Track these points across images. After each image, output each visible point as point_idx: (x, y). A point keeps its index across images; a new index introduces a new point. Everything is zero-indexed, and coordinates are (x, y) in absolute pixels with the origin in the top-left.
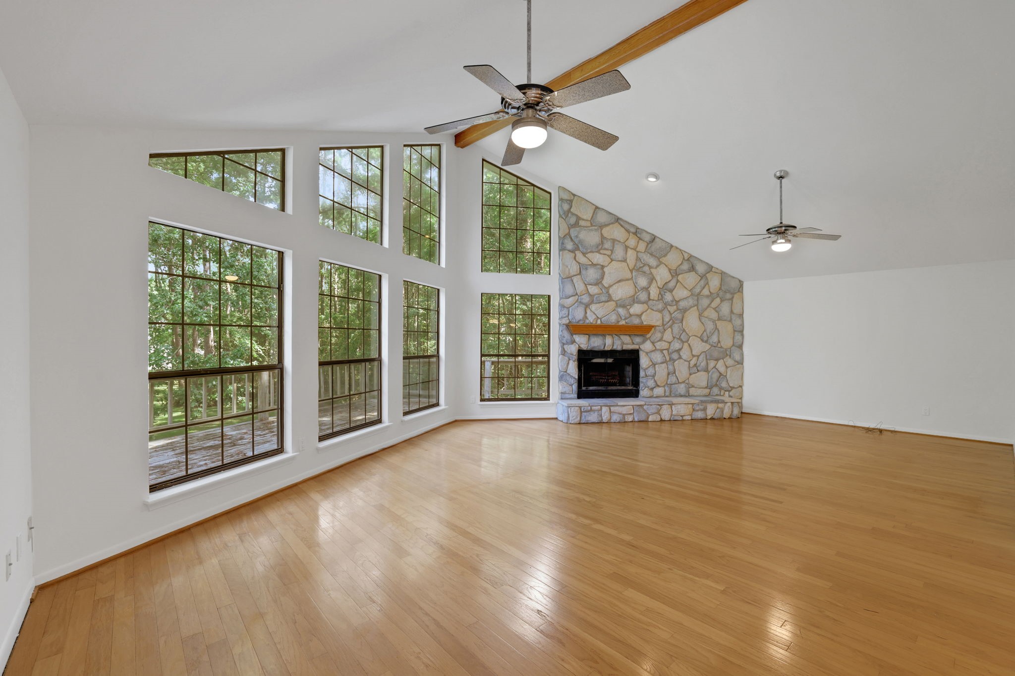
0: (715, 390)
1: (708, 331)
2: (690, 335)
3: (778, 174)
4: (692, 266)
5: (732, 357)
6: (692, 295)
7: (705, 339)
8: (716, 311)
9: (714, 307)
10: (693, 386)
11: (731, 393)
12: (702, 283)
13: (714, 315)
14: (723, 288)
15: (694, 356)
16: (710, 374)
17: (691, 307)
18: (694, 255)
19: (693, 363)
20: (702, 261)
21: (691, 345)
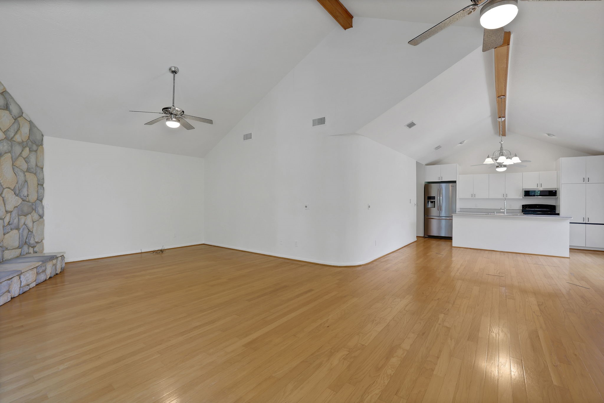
0: (25, 248)
1: (20, 182)
2: (4, 187)
3: (173, 69)
4: (7, 104)
5: (36, 212)
6: (6, 138)
7: (17, 192)
8: (26, 161)
9: (25, 157)
10: (7, 249)
11: (36, 249)
12: (16, 126)
13: (25, 166)
14: (30, 138)
15: (7, 212)
16: (20, 232)
17: (6, 153)
18: (8, 91)
19: (7, 220)
20: (15, 101)
21: (5, 199)
